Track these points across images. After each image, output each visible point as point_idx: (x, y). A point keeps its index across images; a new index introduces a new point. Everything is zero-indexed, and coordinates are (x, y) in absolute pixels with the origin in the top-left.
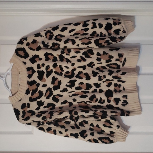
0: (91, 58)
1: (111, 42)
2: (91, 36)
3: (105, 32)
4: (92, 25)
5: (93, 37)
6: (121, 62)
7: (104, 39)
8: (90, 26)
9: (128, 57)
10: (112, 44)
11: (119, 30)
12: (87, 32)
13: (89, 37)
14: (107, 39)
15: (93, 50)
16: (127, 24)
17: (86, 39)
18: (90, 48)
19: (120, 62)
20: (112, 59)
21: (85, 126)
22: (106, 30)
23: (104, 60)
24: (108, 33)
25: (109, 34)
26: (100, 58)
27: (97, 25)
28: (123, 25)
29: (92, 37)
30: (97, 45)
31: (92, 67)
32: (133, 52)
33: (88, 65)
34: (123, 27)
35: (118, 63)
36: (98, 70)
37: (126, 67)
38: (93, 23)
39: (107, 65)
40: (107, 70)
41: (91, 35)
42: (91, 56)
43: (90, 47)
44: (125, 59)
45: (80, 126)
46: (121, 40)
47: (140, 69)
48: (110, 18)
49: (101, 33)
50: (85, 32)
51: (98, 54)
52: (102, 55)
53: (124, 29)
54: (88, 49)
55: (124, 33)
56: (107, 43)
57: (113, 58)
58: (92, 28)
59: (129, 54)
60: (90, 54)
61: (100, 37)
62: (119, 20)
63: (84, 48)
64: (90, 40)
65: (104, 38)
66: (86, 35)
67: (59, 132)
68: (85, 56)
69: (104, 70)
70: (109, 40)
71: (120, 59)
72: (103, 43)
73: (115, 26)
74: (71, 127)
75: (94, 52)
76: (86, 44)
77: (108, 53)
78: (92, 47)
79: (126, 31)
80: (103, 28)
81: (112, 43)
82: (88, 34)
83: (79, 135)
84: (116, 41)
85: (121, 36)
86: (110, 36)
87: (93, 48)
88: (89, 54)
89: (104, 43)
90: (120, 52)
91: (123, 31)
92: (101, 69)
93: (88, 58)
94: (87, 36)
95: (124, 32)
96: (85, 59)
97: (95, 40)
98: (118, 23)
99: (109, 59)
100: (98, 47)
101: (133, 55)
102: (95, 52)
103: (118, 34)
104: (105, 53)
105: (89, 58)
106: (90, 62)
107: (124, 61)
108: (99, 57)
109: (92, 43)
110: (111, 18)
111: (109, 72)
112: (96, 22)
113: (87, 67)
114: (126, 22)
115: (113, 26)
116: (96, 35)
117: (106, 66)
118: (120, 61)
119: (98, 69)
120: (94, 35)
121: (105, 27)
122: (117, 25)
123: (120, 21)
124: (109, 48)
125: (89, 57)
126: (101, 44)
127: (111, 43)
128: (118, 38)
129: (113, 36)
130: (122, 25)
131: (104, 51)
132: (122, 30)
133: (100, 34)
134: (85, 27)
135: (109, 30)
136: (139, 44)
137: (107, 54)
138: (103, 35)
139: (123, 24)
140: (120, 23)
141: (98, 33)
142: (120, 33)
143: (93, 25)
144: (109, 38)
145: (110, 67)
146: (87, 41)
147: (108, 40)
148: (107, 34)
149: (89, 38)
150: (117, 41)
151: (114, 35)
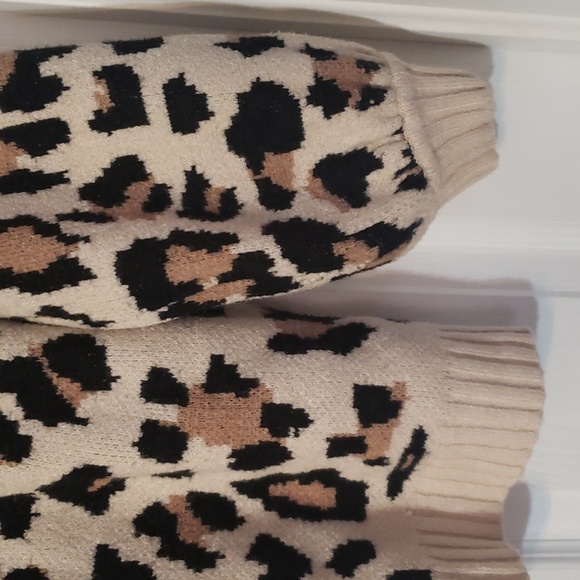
0: (84, 422)
1: (283, 268)
2: (85, 206)
3: (228, 172)
4: (102, 89)
5: (109, 211)
6: (381, 461)
7: (215, 243)
8: (81, 100)
9: (445, 426)
10: (297, 285)
11: (363, 161)
12: (49, 163)
13: (62, 217)
14: (253, 242)
15: (103, 349)
16: (434, 111)
17: (26, 231)
18: (77, 326)
19: (370, 463)
20: (289, 442)
22: (239, 153)
23: (215, 449)
24: (257, 182)
25: (275, 195)
26: (174, 429)
27: (154, 102)
28: (407, 119)
29: (102, 219)
30: (145, 301)
31: (97, 504)
32: (489, 373)
33: (57, 491)
34: (400, 131)
35: (350, 468)
36: (156, 543)
37: (423, 503)
38: (105, 74)
39: (242, 487)
40: (244, 538)
41: (86, 192)
42: (89, 404)
43: (75, 317)
44: (419, 436)
46: (380, 256)
47: (535, 505)
48: (280, 44)
49: (196, 182)
50: (24, 161)
51: (160, 386)
52: (197, 396)
53: (407, 153)
54: (55, 335)
55: (411, 195)
56: (251, 283)
57: (305, 433)
58: (102, 123)
59: (456, 395)
60: (76, 386)
61: (181, 214)
62: (371, 67)
63: (19, 321)
64: (73, 240)
65: (215, 228)
66: (32, 190)
68: (21, 401)
69: (213, 541)
70: (272, 249)
71: (373, 434)
72: (210, 283)
73: (328, 115)
75: (115, 363)
76: (32, 283)
77: (254, 383)
78: (95, 317)
79: (429, 173)
80: (213, 132)
81: (298, 277)
82: (59, 178)
84: (338, 262)
85: (388, 219)
86: (284, 215)
87: (102, 324)
88: (66, 387)
89: (224, 278)
90: (376, 365)
91: (399, 173)
92: (190, 529)
93: (50, 422)
94: (46, 204)
95: (413, 181)
96: (22, 431)
97: (124, 245)
98: (356, 97)
99: (265, 435)
100: (163, 316)
101: (495, 401)
102: (129, 366)
103: (357, 198)
104: (223, 378)
105: (62, 426)
106: (67, 469)
107: (407, 452)
108: (167, 414)
109: (88, 275)
110: (293, 39)
111: (263, 570)
112: (138, 62)
113: (45, 505)
114: (429, 86)
115: (311, 115)
116: (138, 192)
117: (231, 494)
118: (371, 455)
119: (151, 533)
120: (120, 199)
121: (227, 124)
122: (350, 114)
123: (378, 80)
124: (271, 328)
125: (57, 412)
126: (194, 287)
127: (286, 284)
128: (358, 236)
129: (305, 216)
130: (390, 118)
131: (217, 361)
132: (393, 161)
133: (178, 188)
134: (27, 109)
135: (269, 156)
136: (525, 285)
137: (244, 387)
138: (213, 201)
139: (404, 107)
140: (373, 97)
141: (159, 180)
142: (371, 191)
143: (113, 97)
144: (267, 230)
145: (271, 504)
146: (37, 254)
147: (261, 253)
148: (248, 193)
149: (68, 228)
150: (348, 269)
151: (312, 205)
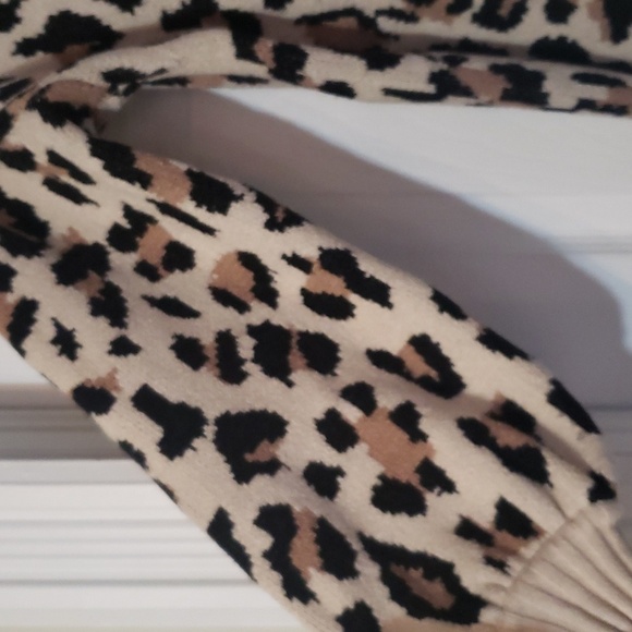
21: (290, 384)
45: (250, 367)
67: (51, 332)
74: (172, 342)
83: (210, 430)
